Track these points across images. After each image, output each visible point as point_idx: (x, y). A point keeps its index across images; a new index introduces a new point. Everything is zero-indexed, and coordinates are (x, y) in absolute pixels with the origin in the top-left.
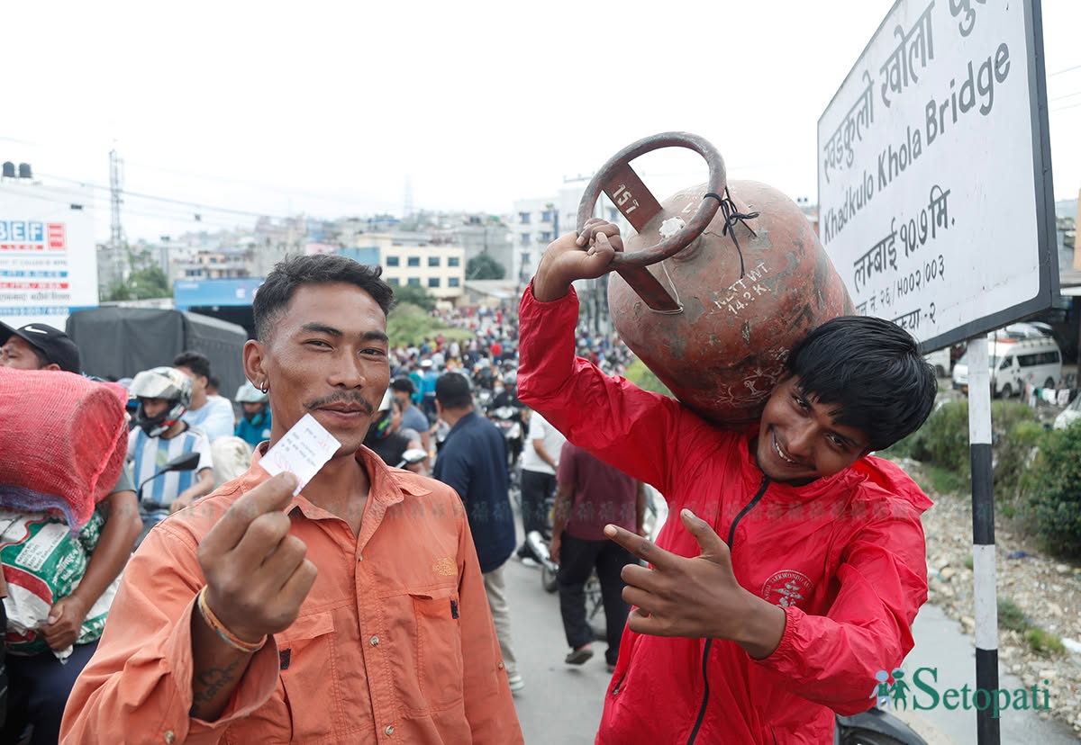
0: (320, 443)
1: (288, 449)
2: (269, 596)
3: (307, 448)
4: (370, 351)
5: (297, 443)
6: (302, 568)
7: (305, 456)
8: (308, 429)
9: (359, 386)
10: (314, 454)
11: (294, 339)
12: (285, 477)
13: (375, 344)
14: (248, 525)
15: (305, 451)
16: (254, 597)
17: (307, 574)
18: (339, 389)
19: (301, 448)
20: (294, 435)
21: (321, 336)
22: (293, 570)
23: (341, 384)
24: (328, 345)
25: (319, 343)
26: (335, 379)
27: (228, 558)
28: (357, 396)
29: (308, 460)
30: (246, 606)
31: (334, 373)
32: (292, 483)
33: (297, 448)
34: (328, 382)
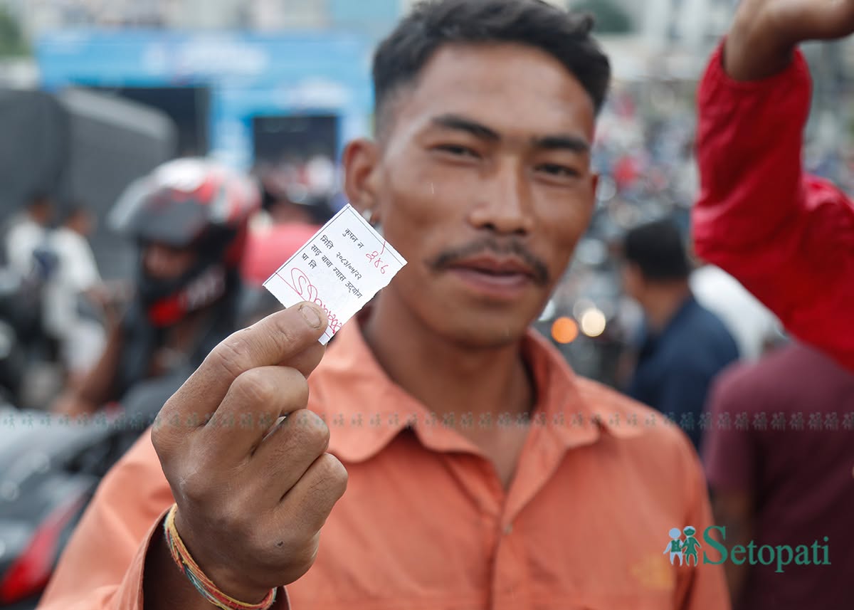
0: (372, 257)
1: (313, 264)
2: (260, 507)
3: (346, 264)
4: (553, 169)
5: (331, 254)
6: (319, 466)
7: (343, 278)
8: (348, 232)
9: (521, 232)
10: (359, 276)
11: (419, 139)
12: (304, 311)
13: (563, 158)
14: (230, 381)
15: (345, 271)
16: (234, 507)
17: (327, 477)
18: (485, 234)
19: (337, 263)
20: (325, 239)
21: (461, 138)
22: (304, 468)
23: (489, 226)
24: (473, 152)
25: (457, 149)
26: (479, 216)
27: (195, 438)
28: (518, 249)
29: (349, 285)
30: (222, 522)
31: (481, 205)
32: (315, 321)
33: (329, 264)
34: (468, 221)
